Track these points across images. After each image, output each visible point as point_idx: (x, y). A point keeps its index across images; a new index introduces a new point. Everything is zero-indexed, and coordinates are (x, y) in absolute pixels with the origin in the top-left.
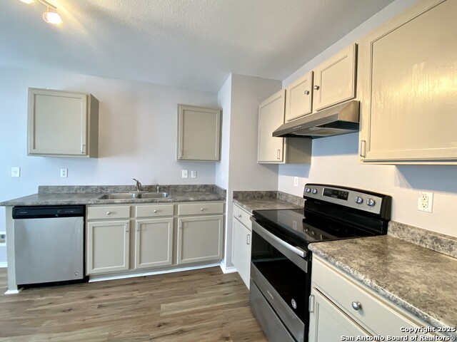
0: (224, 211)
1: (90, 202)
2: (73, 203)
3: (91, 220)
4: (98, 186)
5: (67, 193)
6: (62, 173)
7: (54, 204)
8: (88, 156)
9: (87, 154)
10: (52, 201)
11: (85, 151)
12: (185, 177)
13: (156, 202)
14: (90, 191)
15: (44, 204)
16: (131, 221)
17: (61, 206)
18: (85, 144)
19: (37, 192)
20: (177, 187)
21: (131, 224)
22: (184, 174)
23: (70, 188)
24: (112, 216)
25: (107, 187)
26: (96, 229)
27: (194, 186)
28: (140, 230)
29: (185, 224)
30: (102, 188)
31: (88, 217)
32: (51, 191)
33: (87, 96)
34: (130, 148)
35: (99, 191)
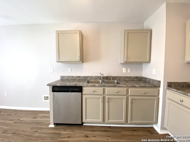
0: (159, 94)
1: (84, 85)
2: (77, 85)
3: (85, 95)
4: (84, 76)
5: (71, 80)
6: (69, 70)
7: (69, 85)
8: (81, 62)
9: (80, 61)
10: (68, 84)
11: (79, 60)
12: (125, 72)
13: (117, 87)
14: (80, 78)
15: (65, 85)
16: (103, 96)
17: (72, 86)
18: (79, 56)
19: (60, 79)
20: (120, 77)
21: (104, 98)
22: (124, 70)
23: (73, 77)
24: (95, 93)
25: (88, 77)
26: (87, 99)
27: (130, 77)
28: (108, 102)
29: (134, 101)
30: (85, 77)
31: (84, 93)
32: (65, 79)
33: (80, 32)
34: (97, 58)
35: (84, 78)
